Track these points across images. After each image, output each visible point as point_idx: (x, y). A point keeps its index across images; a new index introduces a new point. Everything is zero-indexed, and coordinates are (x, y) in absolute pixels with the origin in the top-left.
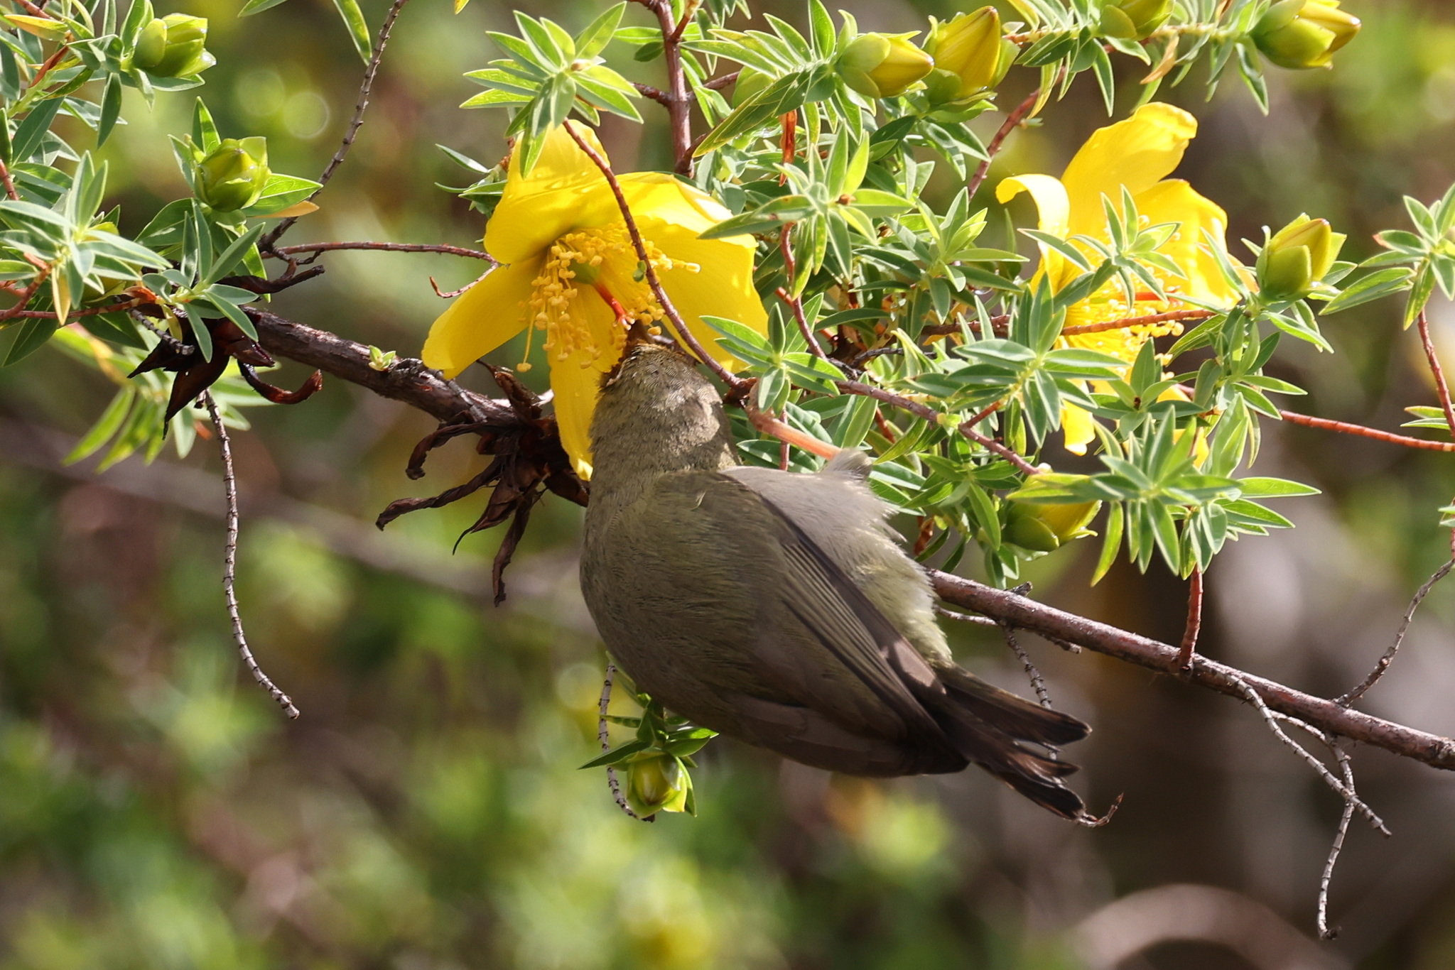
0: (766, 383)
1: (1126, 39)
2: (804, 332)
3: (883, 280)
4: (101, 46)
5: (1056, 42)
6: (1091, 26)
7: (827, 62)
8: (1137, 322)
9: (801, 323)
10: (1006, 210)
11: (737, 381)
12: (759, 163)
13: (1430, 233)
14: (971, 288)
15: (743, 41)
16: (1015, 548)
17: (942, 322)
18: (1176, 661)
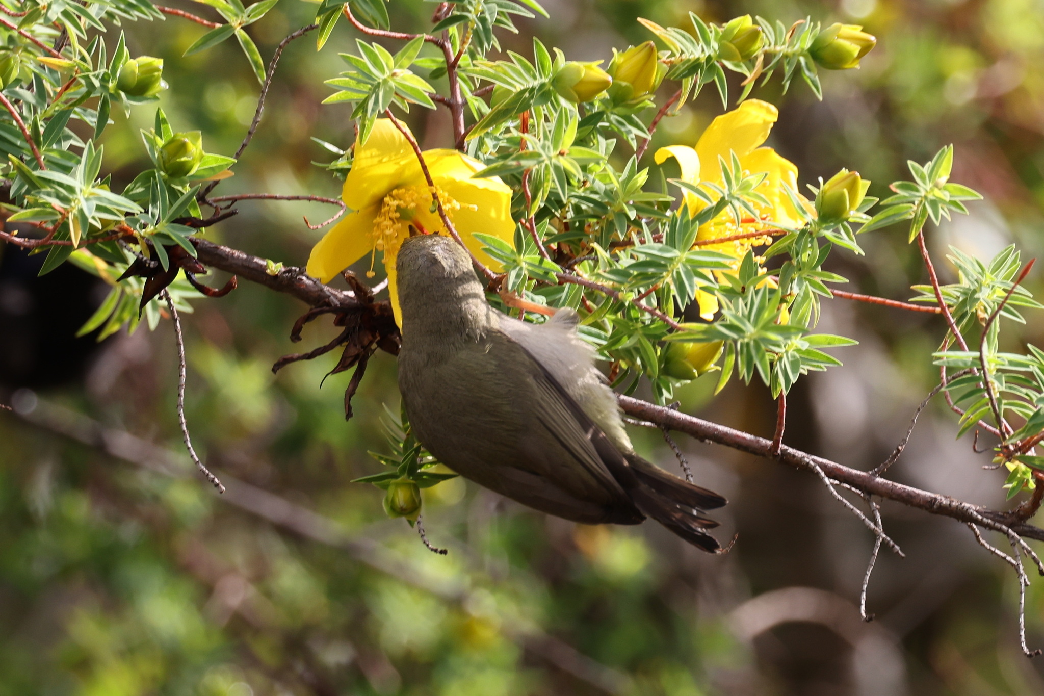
0: (513, 274)
1: (735, 62)
2: (536, 242)
3: (585, 213)
4: (97, 77)
5: (692, 64)
6: (712, 54)
7: (547, 81)
8: (743, 237)
9: (534, 236)
10: (661, 169)
11: (494, 276)
12: (507, 142)
13: (924, 183)
14: (639, 218)
15: (494, 68)
16: (670, 379)
17: (622, 239)
18: (770, 449)
